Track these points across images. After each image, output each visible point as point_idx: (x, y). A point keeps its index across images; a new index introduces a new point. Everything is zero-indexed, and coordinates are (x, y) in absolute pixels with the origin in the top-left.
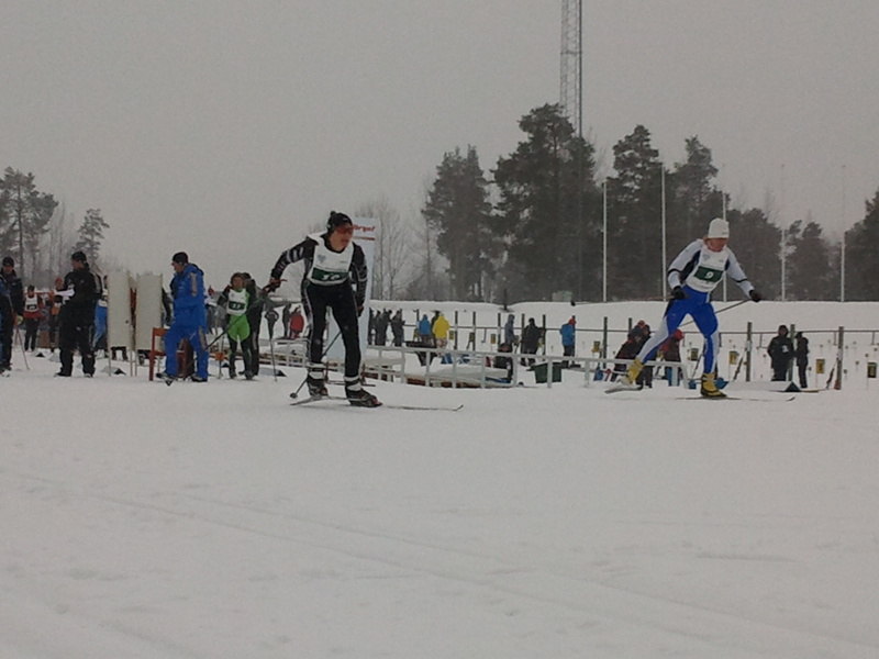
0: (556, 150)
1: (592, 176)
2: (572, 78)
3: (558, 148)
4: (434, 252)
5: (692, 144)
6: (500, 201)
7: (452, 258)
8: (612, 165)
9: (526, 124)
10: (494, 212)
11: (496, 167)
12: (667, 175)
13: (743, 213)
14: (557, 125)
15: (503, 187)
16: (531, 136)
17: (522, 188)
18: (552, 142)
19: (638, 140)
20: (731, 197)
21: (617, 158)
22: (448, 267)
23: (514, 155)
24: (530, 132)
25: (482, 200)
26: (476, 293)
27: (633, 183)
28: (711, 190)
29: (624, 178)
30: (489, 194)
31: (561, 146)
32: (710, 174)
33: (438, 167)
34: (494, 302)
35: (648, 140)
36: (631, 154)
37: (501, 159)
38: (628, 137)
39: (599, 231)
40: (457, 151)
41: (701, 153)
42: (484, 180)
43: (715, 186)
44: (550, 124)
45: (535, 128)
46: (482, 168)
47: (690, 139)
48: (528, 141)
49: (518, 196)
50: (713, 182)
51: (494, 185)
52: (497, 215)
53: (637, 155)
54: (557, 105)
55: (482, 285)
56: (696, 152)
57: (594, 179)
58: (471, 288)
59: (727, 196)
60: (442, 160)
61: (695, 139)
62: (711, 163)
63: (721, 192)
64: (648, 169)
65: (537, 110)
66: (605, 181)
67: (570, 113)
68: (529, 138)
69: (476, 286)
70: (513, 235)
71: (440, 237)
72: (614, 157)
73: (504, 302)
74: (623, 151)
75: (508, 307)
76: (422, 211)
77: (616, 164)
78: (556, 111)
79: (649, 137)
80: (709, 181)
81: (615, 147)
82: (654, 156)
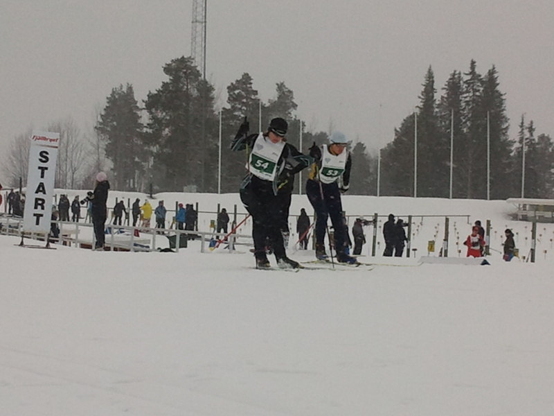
0: (187, 89)
1: (213, 107)
2: (199, 39)
3: (189, 87)
4: (103, 157)
5: (280, 87)
6: (149, 123)
7: (115, 161)
8: (227, 99)
9: (168, 70)
10: (145, 130)
11: (146, 99)
12: (263, 107)
13: (313, 134)
14: (190, 71)
15: (151, 113)
16: (171, 78)
17: (164, 114)
18: (186, 83)
19: (244, 83)
20: (306, 124)
21: (230, 95)
22: (112, 167)
23: (159, 91)
24: (170, 75)
25: (137, 121)
26: (131, 185)
27: (240, 113)
28: (293, 119)
29: (234, 109)
30: (141, 117)
31: (191, 85)
32: (292, 108)
33: (107, 98)
34: (144, 192)
35: (251, 83)
37: (150, 93)
38: (237, 81)
39: (216, 144)
40: (121, 89)
41: (286, 93)
42: (137, 107)
43: (296, 116)
44: (184, 71)
45: (174, 73)
46: (136, 100)
48: (168, 81)
49: (163, 118)
50: (294, 113)
51: (146, 111)
52: (147, 132)
53: (243, 93)
54: (190, 57)
55: (136, 181)
56: (283, 93)
57: (215, 106)
58: (128, 181)
59: (304, 125)
60: (111, 92)
61: (282, 84)
62: (294, 101)
63: (299, 120)
64: (250, 103)
65: (176, 60)
66: (221, 110)
67: (198, 63)
68: (170, 79)
69: (132, 181)
70: (158, 146)
71: (107, 145)
72: (228, 94)
73: (151, 192)
74: (234, 90)
75: (153, 195)
76: (96, 127)
77: (229, 99)
78: (189, 61)
79: (252, 81)
80: (292, 113)
81: (228, 88)
82: (254, 95)
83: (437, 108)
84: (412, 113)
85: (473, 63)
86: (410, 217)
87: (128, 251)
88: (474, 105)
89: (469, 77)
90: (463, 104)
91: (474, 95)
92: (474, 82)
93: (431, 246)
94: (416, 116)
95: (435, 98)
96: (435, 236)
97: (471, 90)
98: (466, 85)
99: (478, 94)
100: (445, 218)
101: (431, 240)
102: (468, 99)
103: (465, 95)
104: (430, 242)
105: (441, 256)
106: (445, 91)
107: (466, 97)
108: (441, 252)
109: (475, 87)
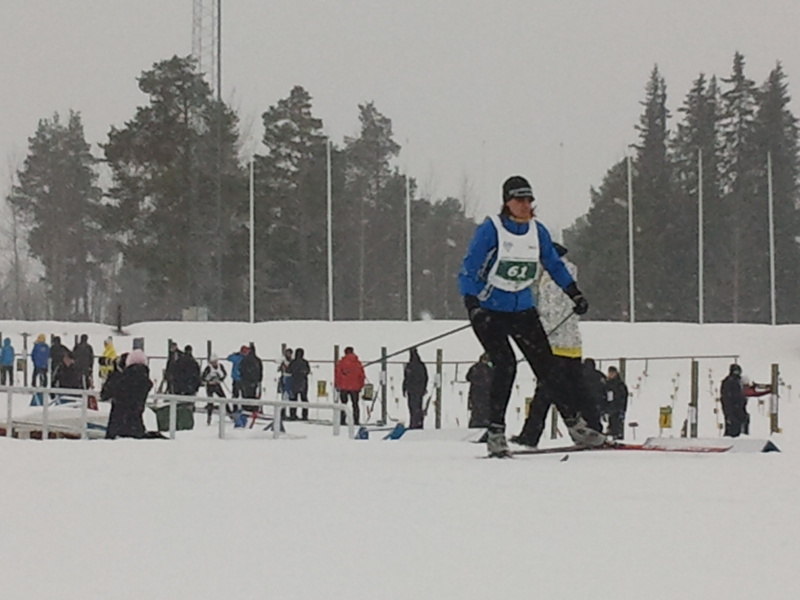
0: (186, 119)
1: (236, 153)
2: (208, 21)
3: (189, 115)
4: (23, 256)
5: (367, 111)
6: (112, 187)
7: (47, 262)
8: (262, 138)
9: (147, 83)
10: (105, 201)
11: (106, 140)
12: (334, 152)
13: (433, 203)
14: (189, 84)
15: (117, 167)
16: (154, 98)
18: (182, 107)
19: (294, 104)
20: (417, 183)
21: (268, 130)
22: (43, 274)
23: (130, 125)
24: (154, 94)
25: (89, 184)
26: (81, 309)
27: (289, 163)
28: (392, 174)
29: (276, 155)
30: (98, 176)
31: (193, 112)
32: (390, 152)
33: (30, 140)
34: (105, 323)
35: (309, 106)
36: (287, 124)
37: (113, 129)
38: (281, 102)
39: (244, 226)
40: (56, 118)
41: (377, 124)
42: (91, 156)
43: (397, 168)
44: (180, 83)
45: (159, 89)
46: (87, 141)
47: (365, 106)
48: (150, 105)
49: (140, 178)
50: (393, 162)
51: (106, 164)
52: (108, 205)
53: (294, 126)
54: (189, 57)
55: (90, 299)
56: (373, 123)
57: (240, 152)
58: (74, 302)
59: (412, 181)
60: (37, 130)
61: (371, 105)
62: (391, 137)
63: (404, 176)
64: (308, 144)
65: (162, 64)
66: (252, 160)
67: (205, 69)
68: (152, 102)
69: (81, 300)
70: (130, 232)
71: (31, 233)
72: (264, 128)
73: (119, 321)
74: (276, 121)
75: (124, 328)
76: (8, 198)
77: (266, 138)
78: (188, 65)
79: (310, 102)
80: (389, 161)
81: (265, 116)
82: (317, 128)
83: (671, 146)
84: (621, 160)
85: (739, 59)
86: (623, 361)
87: (77, 437)
88: (743, 140)
89: (732, 86)
90: (721, 139)
91: (741, 121)
92: (742, 96)
93: (666, 415)
94: (629, 164)
95: (667, 129)
96: (672, 397)
97: (735, 111)
98: (726, 102)
99: (749, 118)
100: (690, 360)
101: (664, 406)
102: (730, 129)
103: (725, 121)
104: (662, 409)
105: (685, 436)
106: (684, 114)
107: (727, 125)
108: (685, 429)
109: (742, 106)
